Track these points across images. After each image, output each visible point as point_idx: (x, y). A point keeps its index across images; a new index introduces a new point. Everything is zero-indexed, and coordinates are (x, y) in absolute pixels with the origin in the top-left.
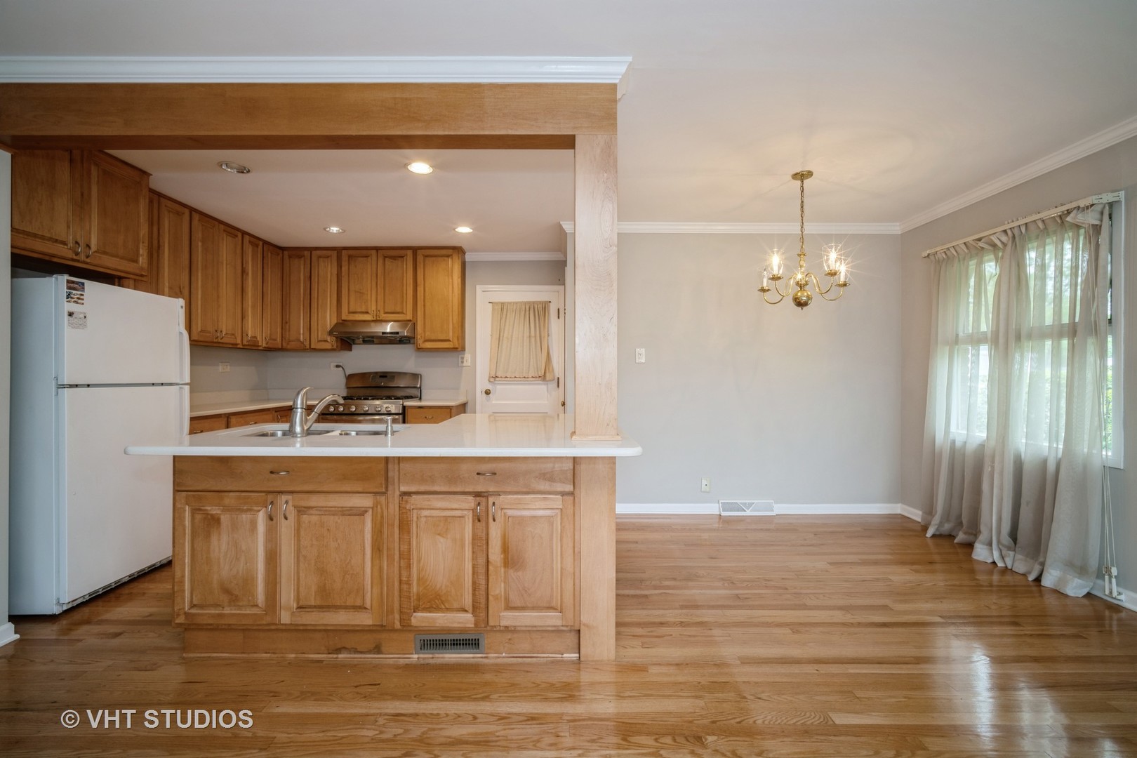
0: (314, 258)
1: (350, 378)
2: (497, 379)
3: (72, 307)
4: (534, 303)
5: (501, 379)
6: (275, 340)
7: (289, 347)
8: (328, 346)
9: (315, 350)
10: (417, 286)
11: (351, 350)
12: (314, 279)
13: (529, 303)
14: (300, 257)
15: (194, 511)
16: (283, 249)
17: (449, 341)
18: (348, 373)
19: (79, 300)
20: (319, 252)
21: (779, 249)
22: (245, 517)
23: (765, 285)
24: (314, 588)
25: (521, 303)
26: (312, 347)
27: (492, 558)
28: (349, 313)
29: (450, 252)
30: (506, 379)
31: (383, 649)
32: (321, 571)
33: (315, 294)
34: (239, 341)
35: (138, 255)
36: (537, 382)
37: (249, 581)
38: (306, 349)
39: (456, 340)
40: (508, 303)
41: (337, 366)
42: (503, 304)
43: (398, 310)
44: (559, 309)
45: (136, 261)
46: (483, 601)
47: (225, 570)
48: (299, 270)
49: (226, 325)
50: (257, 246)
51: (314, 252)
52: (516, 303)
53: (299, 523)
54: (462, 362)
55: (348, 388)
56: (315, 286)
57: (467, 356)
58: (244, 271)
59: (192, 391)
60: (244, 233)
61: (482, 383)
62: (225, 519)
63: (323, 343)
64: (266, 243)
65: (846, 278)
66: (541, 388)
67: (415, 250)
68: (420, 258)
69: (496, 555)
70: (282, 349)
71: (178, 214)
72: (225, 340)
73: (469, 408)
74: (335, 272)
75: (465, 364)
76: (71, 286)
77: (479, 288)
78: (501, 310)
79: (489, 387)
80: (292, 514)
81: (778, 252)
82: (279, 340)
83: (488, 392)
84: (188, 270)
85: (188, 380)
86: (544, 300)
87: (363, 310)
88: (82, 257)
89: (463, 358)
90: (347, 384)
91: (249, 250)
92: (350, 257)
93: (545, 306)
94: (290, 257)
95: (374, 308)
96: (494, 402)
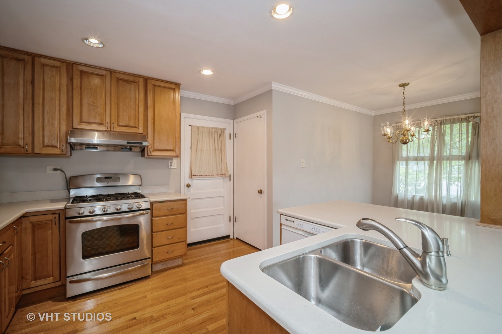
0: (38, 65)
2: (195, 176)
4: (217, 129)
5: (197, 177)
10: (147, 107)
13: (214, 128)
17: (173, 150)
18: (69, 175)
25: (210, 128)
26: (36, 151)
28: (82, 122)
29: (174, 86)
30: (200, 177)
33: (38, 100)
36: (218, 178)
38: (26, 153)
39: (177, 150)
40: (202, 127)
41: (55, 170)
42: (199, 127)
43: (132, 124)
44: (230, 134)
48: (17, 73)
52: (207, 128)
54: (171, 166)
57: (174, 162)
61: (184, 180)
63: (50, 148)
66: (220, 181)
67: (146, 80)
68: (150, 87)
74: (64, 82)
75: (173, 167)
77: (182, 116)
78: (196, 130)
79: (189, 182)
83: (188, 186)
86: (222, 128)
87: (96, 120)
89: (171, 163)
92: (83, 72)
93: (223, 131)
95: (108, 121)
96: (192, 192)
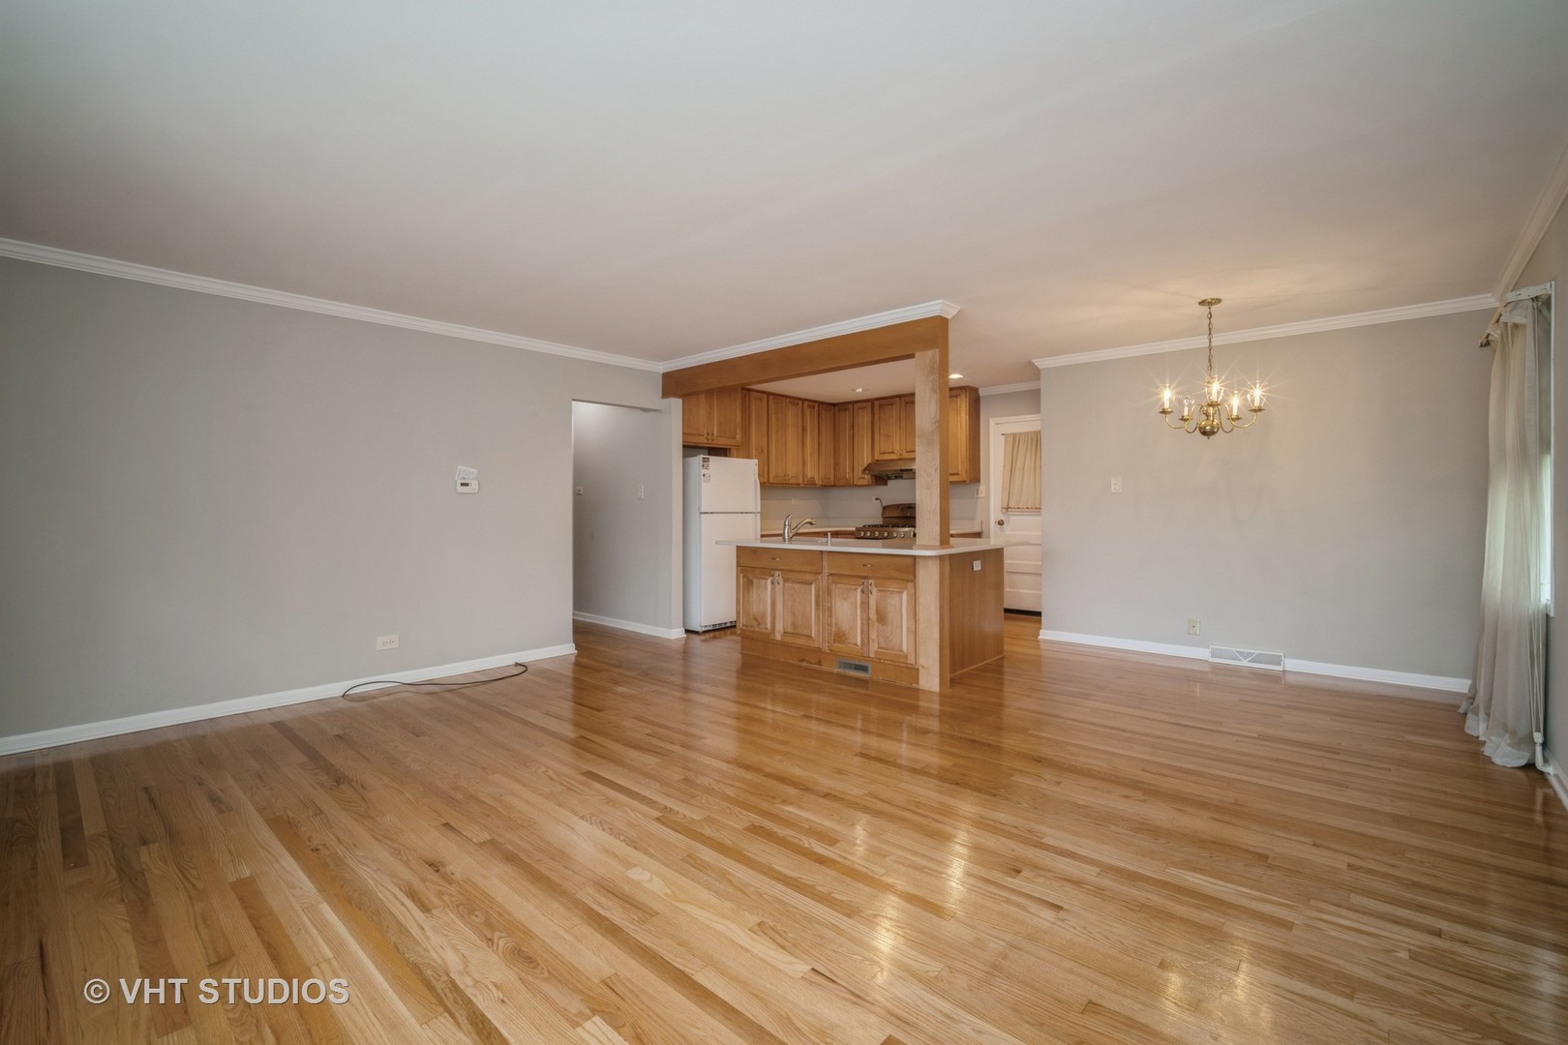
0: (855, 410)
1: (885, 508)
2: (1010, 510)
3: (704, 471)
5: (1013, 510)
6: (829, 479)
7: (840, 484)
8: (865, 482)
9: (856, 485)
11: (886, 484)
12: (856, 427)
14: (846, 410)
15: (744, 577)
16: (834, 405)
17: (958, 474)
18: (885, 504)
19: (707, 468)
20: (859, 405)
21: (1171, 383)
22: (763, 582)
23: (1186, 414)
24: (790, 623)
27: (871, 616)
28: (881, 453)
29: (959, 392)
30: (1019, 510)
31: (823, 664)
32: (793, 614)
33: (856, 439)
34: (801, 482)
35: (736, 434)
37: (764, 615)
38: (850, 485)
39: (964, 473)
40: (1020, 434)
41: (877, 499)
42: (1014, 435)
45: (735, 438)
46: (866, 641)
47: (755, 608)
48: (845, 419)
49: (792, 470)
50: (814, 408)
51: (855, 405)
52: (1028, 433)
53: (784, 586)
54: (977, 494)
55: (884, 518)
56: (856, 433)
57: (982, 487)
58: (804, 429)
59: (762, 519)
60: (804, 400)
61: (995, 514)
62: (755, 581)
63: (861, 480)
64: (821, 403)
65: (1261, 403)
69: (873, 615)
70: (834, 486)
71: (760, 399)
72: (791, 482)
73: (984, 535)
74: (870, 420)
75: (980, 495)
76: (705, 460)
77: (992, 422)
78: (1014, 440)
79: (1002, 517)
80: (781, 583)
81: (1169, 387)
82: (832, 478)
83: (1001, 523)
84: (766, 437)
85: (759, 510)
87: (890, 450)
88: (710, 441)
89: (978, 490)
90: (883, 514)
91: (807, 411)
92: (880, 406)
94: (839, 411)
95: (898, 448)
96: (1008, 534)
